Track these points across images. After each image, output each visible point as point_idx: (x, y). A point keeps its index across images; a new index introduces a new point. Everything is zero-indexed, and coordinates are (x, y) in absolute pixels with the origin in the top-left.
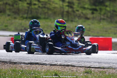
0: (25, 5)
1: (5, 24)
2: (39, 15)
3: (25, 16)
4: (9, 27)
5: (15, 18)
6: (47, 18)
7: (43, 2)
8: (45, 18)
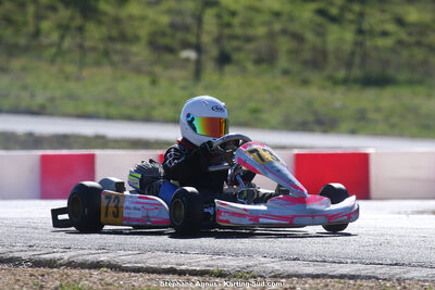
0: (349, 36)
1: (252, 105)
2: (391, 72)
3: (341, 74)
4: (264, 116)
5: (305, 83)
6: (420, 82)
7: (414, 25)
8: (411, 82)
